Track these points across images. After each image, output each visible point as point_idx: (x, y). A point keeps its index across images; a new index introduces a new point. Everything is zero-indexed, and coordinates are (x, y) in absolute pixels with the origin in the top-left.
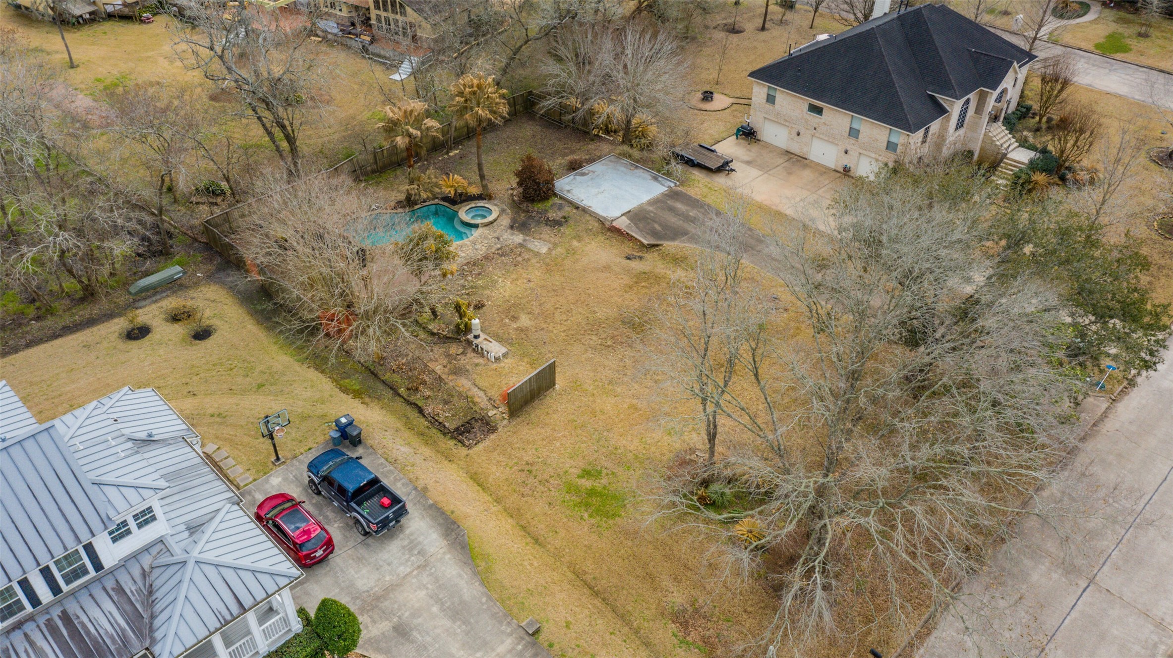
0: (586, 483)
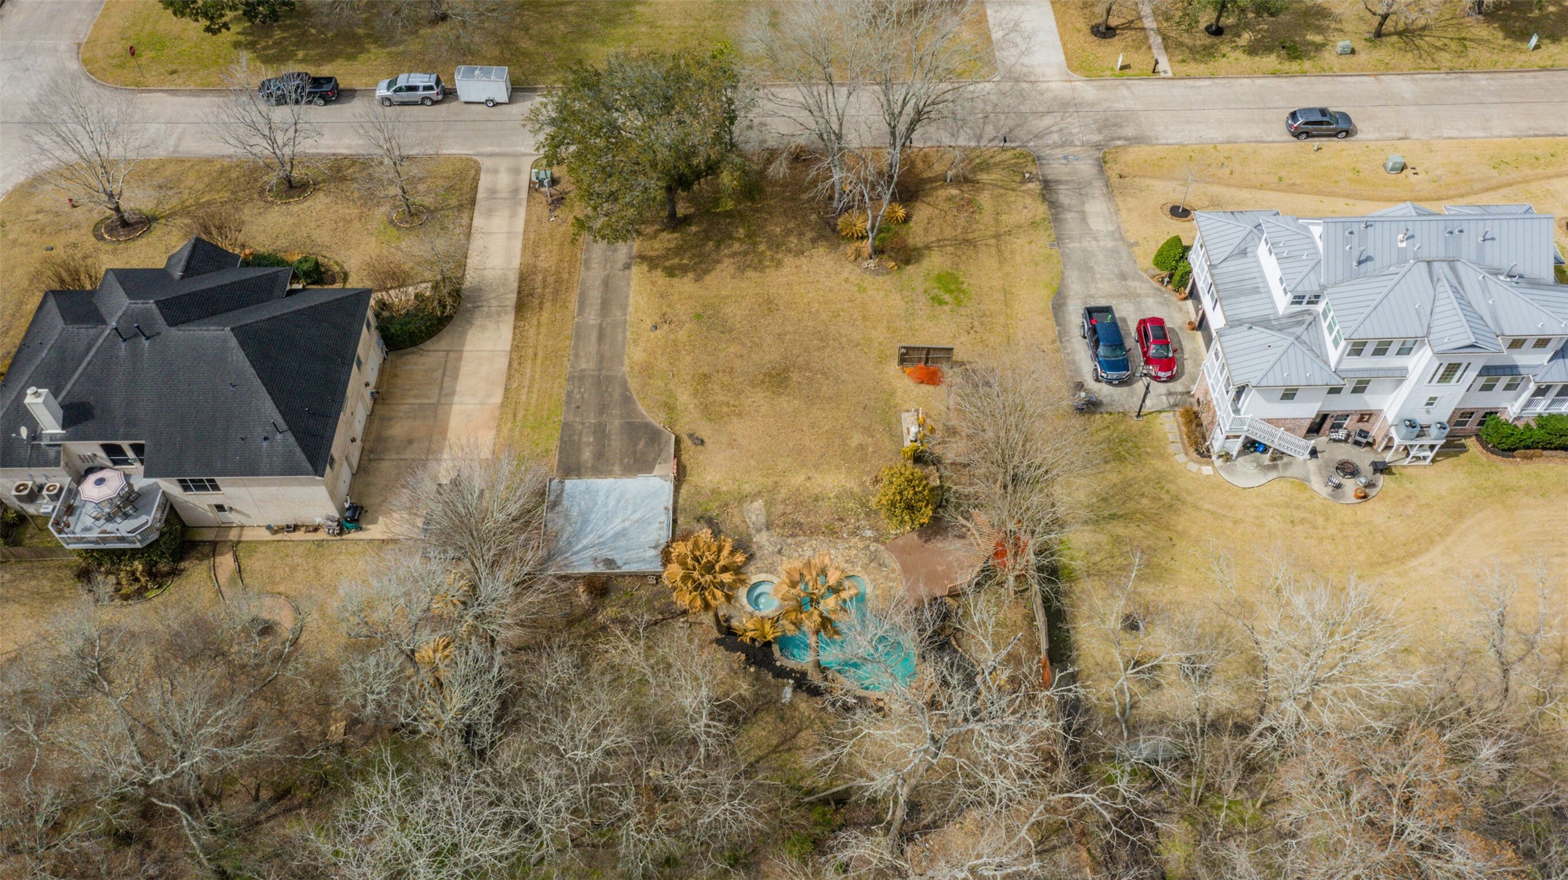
0: (947, 298)
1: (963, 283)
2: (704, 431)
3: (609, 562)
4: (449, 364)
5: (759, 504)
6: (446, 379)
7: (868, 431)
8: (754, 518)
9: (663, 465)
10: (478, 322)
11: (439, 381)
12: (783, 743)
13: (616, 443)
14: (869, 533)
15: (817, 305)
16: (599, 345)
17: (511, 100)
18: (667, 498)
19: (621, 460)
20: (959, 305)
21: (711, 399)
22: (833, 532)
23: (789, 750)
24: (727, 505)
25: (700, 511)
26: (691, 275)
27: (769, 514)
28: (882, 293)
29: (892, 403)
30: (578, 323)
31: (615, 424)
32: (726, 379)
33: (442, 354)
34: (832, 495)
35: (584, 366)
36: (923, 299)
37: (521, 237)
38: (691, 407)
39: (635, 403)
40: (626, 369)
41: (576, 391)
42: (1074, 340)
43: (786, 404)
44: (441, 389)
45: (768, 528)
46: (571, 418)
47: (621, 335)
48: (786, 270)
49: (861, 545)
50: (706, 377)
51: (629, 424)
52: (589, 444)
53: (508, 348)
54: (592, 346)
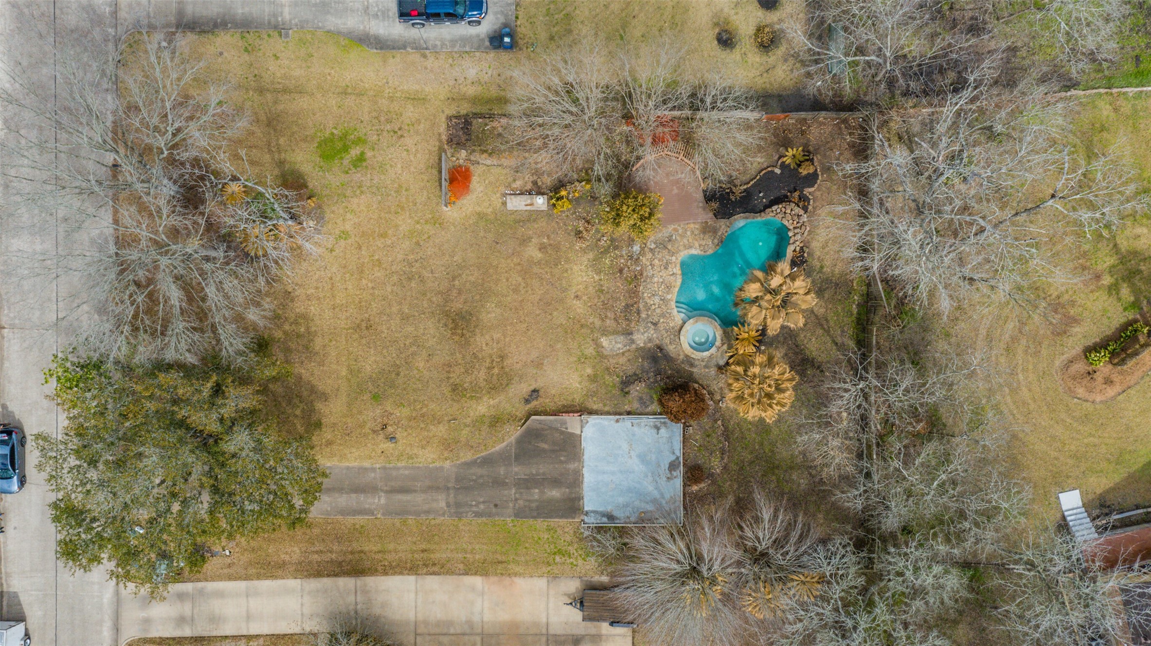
0: (355, 152)
1: (332, 134)
2: (525, 389)
3: (672, 466)
4: (432, 632)
5: (604, 341)
6: (452, 631)
7: (524, 241)
8: (620, 346)
9: (569, 425)
10: (377, 611)
11: (453, 638)
12: (822, 325)
13: (542, 468)
14: (636, 248)
15: (364, 282)
16: (415, 491)
17: (20, 618)
18: (606, 421)
19: (561, 462)
20: (365, 142)
21: (483, 384)
22: (637, 278)
23: (827, 320)
24: (608, 369)
25: (616, 392)
26: (319, 406)
27: (615, 333)
28: (349, 216)
29: (492, 217)
30: (383, 514)
31: (518, 470)
32: (459, 370)
33: (419, 639)
34: (597, 278)
35: (443, 504)
36: (357, 177)
37: (256, 583)
38: (492, 402)
39: (493, 454)
40: (447, 464)
41: (475, 509)
42: (425, 36)
43: (490, 313)
44: (464, 634)
45: (631, 333)
46: (510, 511)
47: (401, 472)
48: (314, 310)
49: (649, 256)
50: (455, 388)
51: (517, 457)
52: (542, 493)
53: (412, 578)
54: (418, 499)
